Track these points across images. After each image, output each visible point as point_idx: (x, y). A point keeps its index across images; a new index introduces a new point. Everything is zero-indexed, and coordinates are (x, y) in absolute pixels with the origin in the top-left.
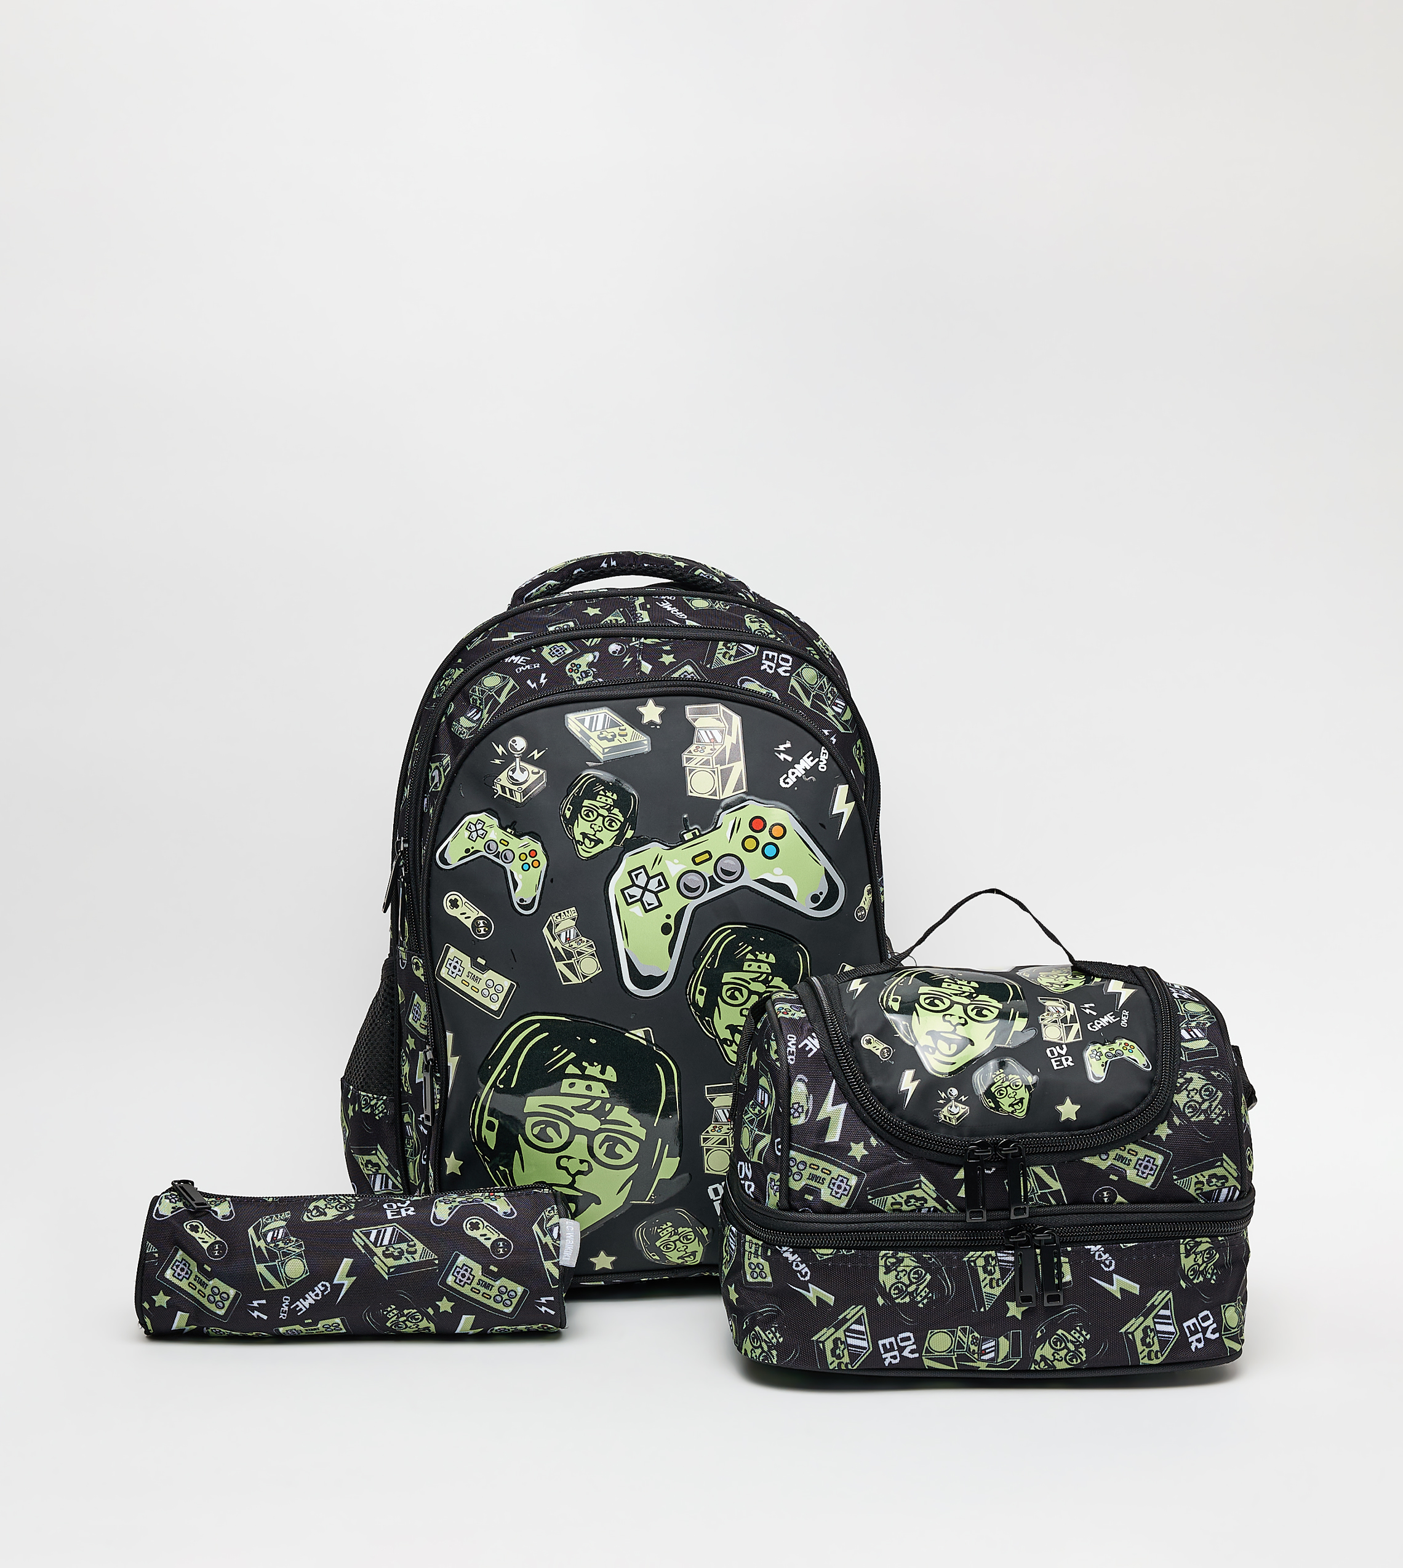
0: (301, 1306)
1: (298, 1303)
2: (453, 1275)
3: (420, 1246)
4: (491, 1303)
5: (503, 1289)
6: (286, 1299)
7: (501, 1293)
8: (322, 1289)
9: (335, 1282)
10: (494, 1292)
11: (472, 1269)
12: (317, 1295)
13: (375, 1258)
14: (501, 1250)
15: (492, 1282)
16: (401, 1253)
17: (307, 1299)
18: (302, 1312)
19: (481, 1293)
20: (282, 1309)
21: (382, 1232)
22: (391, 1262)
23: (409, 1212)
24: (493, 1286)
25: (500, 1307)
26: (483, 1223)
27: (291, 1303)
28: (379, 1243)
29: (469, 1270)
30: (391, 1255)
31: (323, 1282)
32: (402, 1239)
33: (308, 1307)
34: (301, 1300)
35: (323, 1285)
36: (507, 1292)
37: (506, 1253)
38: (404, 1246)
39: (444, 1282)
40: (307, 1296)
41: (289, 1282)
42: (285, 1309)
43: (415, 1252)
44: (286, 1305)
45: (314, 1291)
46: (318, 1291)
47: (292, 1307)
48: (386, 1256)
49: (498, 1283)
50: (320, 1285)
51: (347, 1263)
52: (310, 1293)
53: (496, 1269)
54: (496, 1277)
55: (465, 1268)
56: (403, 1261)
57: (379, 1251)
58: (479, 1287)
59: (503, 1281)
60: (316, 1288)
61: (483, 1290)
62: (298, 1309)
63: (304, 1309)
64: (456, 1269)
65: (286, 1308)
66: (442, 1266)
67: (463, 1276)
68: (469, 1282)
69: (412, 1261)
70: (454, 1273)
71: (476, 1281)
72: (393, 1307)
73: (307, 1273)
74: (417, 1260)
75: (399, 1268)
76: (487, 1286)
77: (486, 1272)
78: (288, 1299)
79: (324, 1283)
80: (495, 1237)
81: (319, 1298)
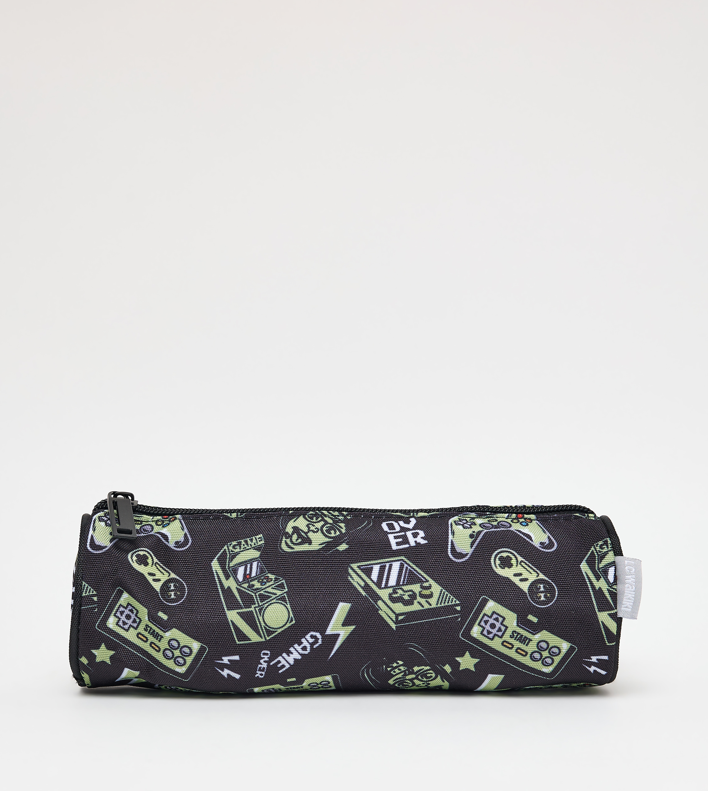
0: (283, 662)
1: (280, 658)
2: (479, 625)
3: (436, 589)
4: (526, 661)
5: (544, 645)
6: (264, 654)
7: (540, 649)
8: (311, 640)
9: (329, 632)
10: (531, 647)
11: (504, 619)
12: (304, 648)
13: (380, 603)
14: (542, 595)
15: (529, 635)
16: (413, 596)
17: (292, 653)
18: (284, 669)
19: (514, 649)
20: (259, 666)
21: (387, 568)
22: (399, 608)
23: (420, 540)
24: (530, 640)
25: (538, 666)
26: (516, 558)
27: (271, 659)
28: (384, 583)
29: (501, 619)
30: (400, 600)
31: (312, 633)
32: (413, 579)
33: (292, 663)
34: (284, 655)
35: (312, 637)
36: (549, 648)
37: (548, 600)
38: (416, 588)
39: (467, 634)
40: (292, 649)
41: (269, 633)
42: (262, 666)
43: (431, 596)
44: (265, 662)
45: (300, 643)
46: (305, 643)
47: (272, 664)
48: (393, 600)
49: (537, 637)
50: (308, 637)
51: (343, 608)
52: (296, 646)
53: (535, 620)
54: (535, 629)
55: (495, 616)
56: (415, 607)
57: (384, 594)
58: (512, 641)
59: (544, 635)
60: (303, 640)
61: (517, 644)
62: (279, 665)
63: (287, 666)
64: (483, 617)
65: (265, 665)
66: (465, 613)
67: (493, 626)
68: (500, 634)
69: (426, 606)
70: (480, 622)
71: (509, 633)
72: (401, 663)
73: (292, 621)
74: (434, 605)
75: (410, 616)
76: (524, 640)
77: (522, 622)
78: (267, 654)
79: (314, 633)
80: (532, 577)
81: (306, 653)
